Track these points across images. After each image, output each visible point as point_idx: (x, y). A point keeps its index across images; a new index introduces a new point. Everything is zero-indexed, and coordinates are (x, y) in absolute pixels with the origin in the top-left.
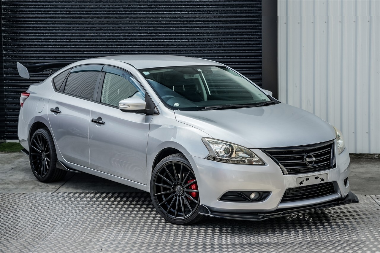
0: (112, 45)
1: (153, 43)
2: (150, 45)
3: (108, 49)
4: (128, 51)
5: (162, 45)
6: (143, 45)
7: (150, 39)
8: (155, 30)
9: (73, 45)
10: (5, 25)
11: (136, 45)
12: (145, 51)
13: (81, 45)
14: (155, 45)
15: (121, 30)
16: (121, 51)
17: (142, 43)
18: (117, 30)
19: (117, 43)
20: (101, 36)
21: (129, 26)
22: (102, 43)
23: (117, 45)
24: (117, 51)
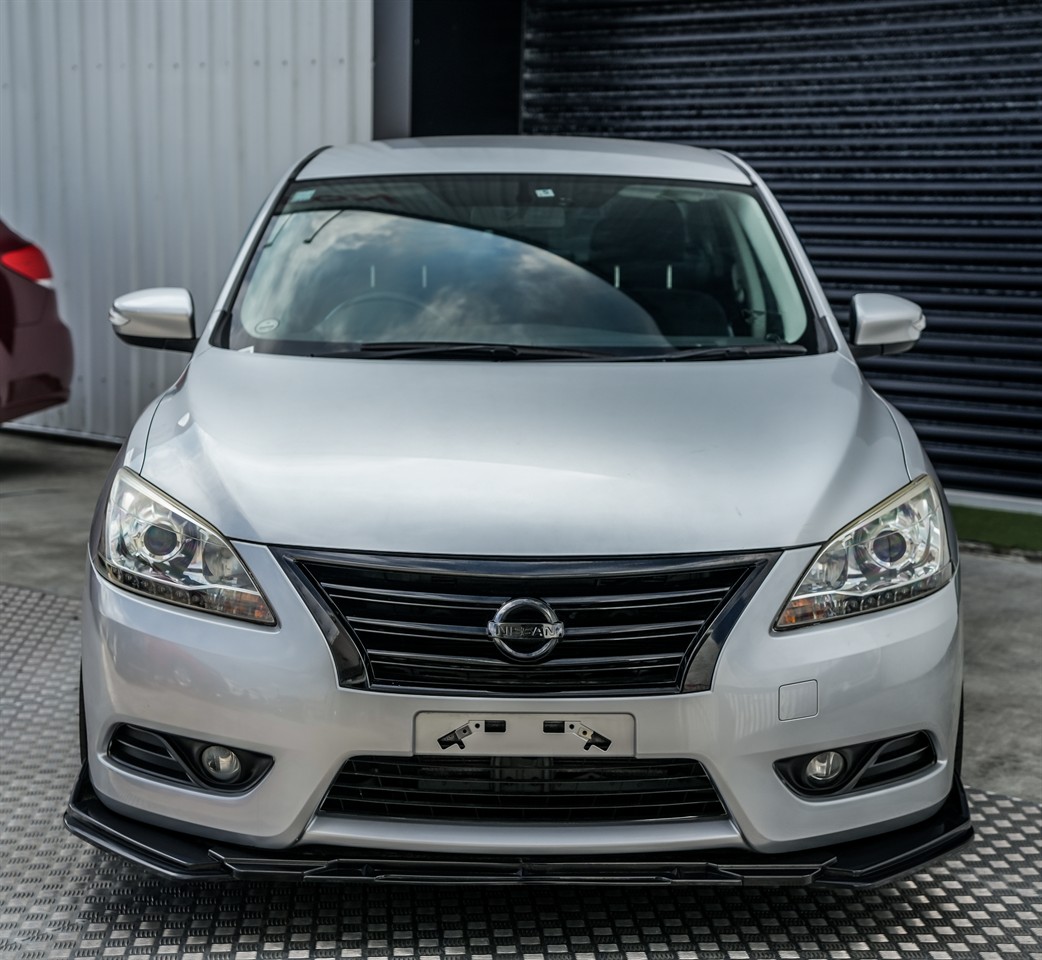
0: (824, 126)
1: (965, 117)
2: (953, 124)
3: (810, 142)
4: (875, 148)
5: (998, 123)
6: (929, 124)
7: (953, 101)
8: (976, 63)
9: (709, 128)
10: (532, 66)
11: (903, 125)
12: (935, 147)
13: (730, 128)
14: (972, 123)
15: (860, 68)
16: (853, 148)
17: (924, 118)
18: (846, 69)
19: (842, 120)
20: (794, 93)
21: (887, 50)
22: (795, 121)
23: (843, 126)
24: (839, 149)
